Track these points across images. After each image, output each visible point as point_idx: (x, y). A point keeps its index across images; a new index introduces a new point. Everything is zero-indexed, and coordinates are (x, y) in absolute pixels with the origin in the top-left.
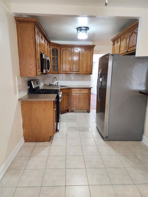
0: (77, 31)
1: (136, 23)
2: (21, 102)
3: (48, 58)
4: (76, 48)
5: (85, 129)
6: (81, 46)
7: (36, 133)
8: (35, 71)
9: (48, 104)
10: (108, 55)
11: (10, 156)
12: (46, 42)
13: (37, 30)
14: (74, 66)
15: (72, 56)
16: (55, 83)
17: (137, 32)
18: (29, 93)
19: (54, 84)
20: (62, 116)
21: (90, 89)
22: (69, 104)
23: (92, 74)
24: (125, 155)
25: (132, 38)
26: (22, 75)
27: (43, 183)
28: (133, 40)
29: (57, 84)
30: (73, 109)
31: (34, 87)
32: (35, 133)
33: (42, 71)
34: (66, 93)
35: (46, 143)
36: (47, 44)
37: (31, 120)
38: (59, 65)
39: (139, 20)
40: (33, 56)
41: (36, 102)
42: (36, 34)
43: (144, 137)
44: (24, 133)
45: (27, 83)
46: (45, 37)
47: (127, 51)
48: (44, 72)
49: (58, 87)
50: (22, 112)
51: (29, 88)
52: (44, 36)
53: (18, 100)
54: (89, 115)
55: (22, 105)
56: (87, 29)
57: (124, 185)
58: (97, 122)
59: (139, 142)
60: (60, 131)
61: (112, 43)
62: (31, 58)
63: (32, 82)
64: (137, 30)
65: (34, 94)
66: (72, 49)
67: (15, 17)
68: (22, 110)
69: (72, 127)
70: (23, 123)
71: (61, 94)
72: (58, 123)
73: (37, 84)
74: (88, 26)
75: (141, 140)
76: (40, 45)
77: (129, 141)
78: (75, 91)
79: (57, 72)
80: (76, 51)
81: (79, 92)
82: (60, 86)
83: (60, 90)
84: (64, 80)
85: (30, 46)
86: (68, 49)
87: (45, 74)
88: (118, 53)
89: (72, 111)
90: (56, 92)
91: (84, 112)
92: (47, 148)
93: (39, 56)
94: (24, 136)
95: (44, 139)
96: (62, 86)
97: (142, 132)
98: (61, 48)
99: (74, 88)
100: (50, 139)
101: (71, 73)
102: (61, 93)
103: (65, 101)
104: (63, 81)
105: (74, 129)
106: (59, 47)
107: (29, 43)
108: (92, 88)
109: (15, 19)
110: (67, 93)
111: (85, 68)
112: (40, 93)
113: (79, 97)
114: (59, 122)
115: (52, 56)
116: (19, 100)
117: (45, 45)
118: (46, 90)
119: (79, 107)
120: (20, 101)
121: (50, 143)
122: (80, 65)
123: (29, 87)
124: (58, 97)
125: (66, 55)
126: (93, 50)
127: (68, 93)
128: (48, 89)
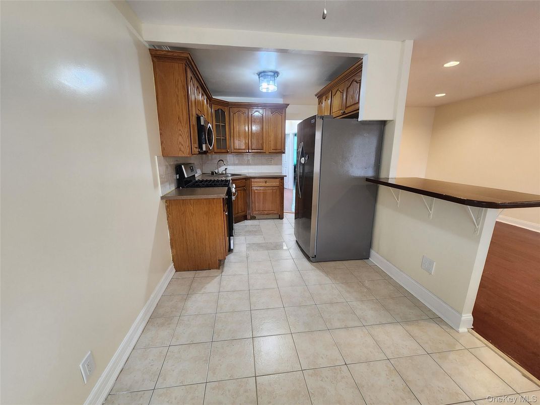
0: (259, 78)
1: (357, 64)
2: (166, 202)
3: (210, 125)
4: (256, 109)
5: (278, 247)
6: (264, 106)
8: (188, 146)
9: (213, 205)
10: (314, 117)
12: (205, 97)
13: (190, 74)
14: (254, 141)
15: (250, 122)
16: (221, 170)
17: (361, 80)
18: (178, 187)
19: (220, 172)
20: (236, 226)
21: (281, 178)
22: (247, 205)
23: (284, 153)
24: (344, 282)
25: (351, 90)
26: (165, 154)
27: (215, 336)
28: (353, 93)
29: (224, 172)
30: (255, 213)
31: (187, 175)
32: (194, 256)
33: (200, 147)
34: (241, 186)
35: (213, 272)
36: (207, 101)
37: (184, 233)
38: (227, 138)
39: (363, 60)
40: (185, 120)
41: (192, 202)
42: (189, 80)
43: (373, 253)
44: (173, 256)
45: (174, 169)
46: (204, 88)
47: (344, 112)
48: (204, 149)
49: (228, 176)
50: (168, 220)
51: (178, 178)
52: (201, 86)
53: (160, 198)
54: (283, 224)
55: (167, 207)
56: (276, 75)
57: (346, 328)
58: (297, 234)
59: (365, 260)
60: (234, 251)
61: (317, 100)
62: (181, 123)
63: (183, 166)
64: (361, 76)
65: (187, 187)
66: (250, 110)
67: (149, 49)
68: (168, 217)
69: (254, 244)
70: (171, 240)
71: (234, 187)
72: (231, 237)
73: (192, 170)
74: (278, 70)
75: (367, 258)
76: (197, 102)
77: (349, 261)
78: (256, 182)
79: (223, 151)
80: (257, 114)
81: (264, 184)
82: (230, 175)
83: (231, 181)
84: (237, 165)
85: (178, 104)
86: (242, 110)
87: (205, 153)
88: (329, 115)
89: (253, 218)
90: (225, 183)
91: (273, 219)
92: (217, 280)
93: (194, 121)
94: (173, 260)
95: (209, 264)
96: (233, 175)
97: (370, 245)
98: (231, 109)
99: (254, 178)
100: (219, 265)
101: (249, 152)
102: (234, 185)
103: (239, 200)
104: (235, 167)
105: (259, 246)
106: (226, 108)
107: (178, 96)
108: (286, 176)
109: (151, 54)
110: (243, 187)
111: (272, 143)
112: (198, 186)
113: (265, 194)
114: (233, 236)
115: (214, 123)
116: (162, 198)
117: (203, 102)
118: (207, 181)
119: (265, 211)
120: (165, 200)
121: (220, 271)
122: (264, 138)
123: (178, 175)
124: (229, 193)
125: (239, 121)
126: (285, 112)
127: (245, 186)
128: (211, 180)
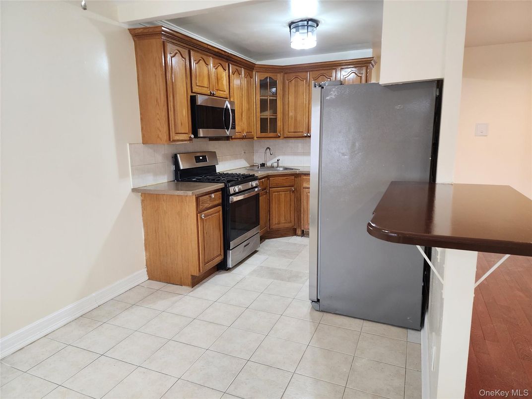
0: (290, 30)
2: (142, 195)
3: (227, 103)
4: (322, 72)
7: (167, 263)
8: (166, 133)
9: (186, 204)
11: (94, 294)
13: (172, 48)
18: (174, 180)
19: (270, 165)
31: (185, 167)
37: (157, 233)
40: (162, 102)
42: (170, 55)
44: (146, 260)
45: (171, 159)
53: (130, 190)
55: (143, 201)
63: (178, 155)
66: (312, 73)
67: (129, 30)
69: (269, 268)
75: (417, 329)
77: (379, 325)
79: (272, 135)
86: (302, 75)
92: (176, 298)
94: (146, 265)
95: (181, 278)
98: (286, 75)
100: (192, 281)
106: (278, 75)
109: (131, 34)
110: (290, 186)
115: (258, 97)
120: (140, 194)
125: (296, 92)
127: (293, 186)
